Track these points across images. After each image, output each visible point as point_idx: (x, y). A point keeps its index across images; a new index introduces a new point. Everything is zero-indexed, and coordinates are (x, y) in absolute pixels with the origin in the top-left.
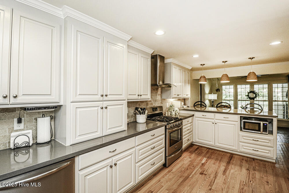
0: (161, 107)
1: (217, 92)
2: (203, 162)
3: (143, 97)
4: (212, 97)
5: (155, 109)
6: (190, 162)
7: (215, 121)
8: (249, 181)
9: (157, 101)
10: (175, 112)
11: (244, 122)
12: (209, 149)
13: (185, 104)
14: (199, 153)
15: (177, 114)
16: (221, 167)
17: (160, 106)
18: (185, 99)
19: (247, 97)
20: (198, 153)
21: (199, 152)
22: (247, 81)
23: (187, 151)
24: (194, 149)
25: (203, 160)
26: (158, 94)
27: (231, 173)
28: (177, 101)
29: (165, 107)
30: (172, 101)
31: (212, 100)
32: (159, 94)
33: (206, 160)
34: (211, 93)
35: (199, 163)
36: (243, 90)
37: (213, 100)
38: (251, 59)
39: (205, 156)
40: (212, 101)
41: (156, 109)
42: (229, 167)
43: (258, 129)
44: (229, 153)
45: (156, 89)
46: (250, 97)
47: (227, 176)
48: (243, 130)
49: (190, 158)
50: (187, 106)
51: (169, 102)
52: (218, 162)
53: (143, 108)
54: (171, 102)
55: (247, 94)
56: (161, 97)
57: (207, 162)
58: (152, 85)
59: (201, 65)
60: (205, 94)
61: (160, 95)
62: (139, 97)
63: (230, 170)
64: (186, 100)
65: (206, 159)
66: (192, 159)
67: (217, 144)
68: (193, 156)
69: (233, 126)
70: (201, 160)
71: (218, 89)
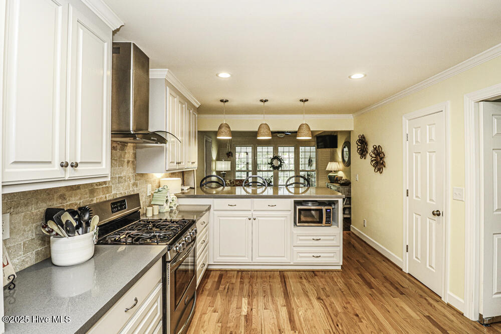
0: (135, 198)
1: (228, 157)
2: (245, 310)
3: (84, 171)
4: (223, 166)
5: (118, 204)
6: (220, 325)
7: (254, 213)
8: (335, 325)
9: (122, 180)
10: (169, 204)
11: (299, 209)
12: (242, 271)
13: (183, 184)
14: (228, 289)
15: (174, 208)
16: (280, 312)
17: (132, 193)
18: (183, 173)
19: (270, 166)
20: (226, 289)
21: (227, 287)
22: (297, 138)
23: (202, 293)
24: (215, 284)
25: (243, 306)
26: (126, 160)
27: (302, 320)
28: (170, 177)
29: (144, 195)
30: (159, 179)
31: (222, 171)
32: (128, 162)
33: (249, 304)
34: (219, 159)
35: (238, 319)
36: (265, 154)
37: (225, 171)
38: (303, 101)
39: (241, 295)
40: (223, 174)
41: (121, 206)
42: (292, 307)
43: (318, 220)
44: (277, 271)
45: (119, 147)
46: (274, 165)
47: (301, 331)
48: (298, 224)
49: (215, 312)
50: (189, 187)
51: (152, 179)
52: (270, 298)
53: (75, 208)
54: (157, 181)
55: (270, 161)
56: (135, 169)
57: (252, 310)
58: (115, 133)
59: (222, 101)
60: (211, 160)
61: (130, 164)
62: (70, 173)
63: (298, 313)
64: (186, 176)
65: (247, 302)
66: (219, 311)
67: (257, 259)
68: (219, 302)
69: (283, 219)
70: (239, 308)
71: (229, 153)
